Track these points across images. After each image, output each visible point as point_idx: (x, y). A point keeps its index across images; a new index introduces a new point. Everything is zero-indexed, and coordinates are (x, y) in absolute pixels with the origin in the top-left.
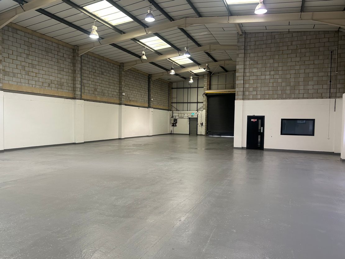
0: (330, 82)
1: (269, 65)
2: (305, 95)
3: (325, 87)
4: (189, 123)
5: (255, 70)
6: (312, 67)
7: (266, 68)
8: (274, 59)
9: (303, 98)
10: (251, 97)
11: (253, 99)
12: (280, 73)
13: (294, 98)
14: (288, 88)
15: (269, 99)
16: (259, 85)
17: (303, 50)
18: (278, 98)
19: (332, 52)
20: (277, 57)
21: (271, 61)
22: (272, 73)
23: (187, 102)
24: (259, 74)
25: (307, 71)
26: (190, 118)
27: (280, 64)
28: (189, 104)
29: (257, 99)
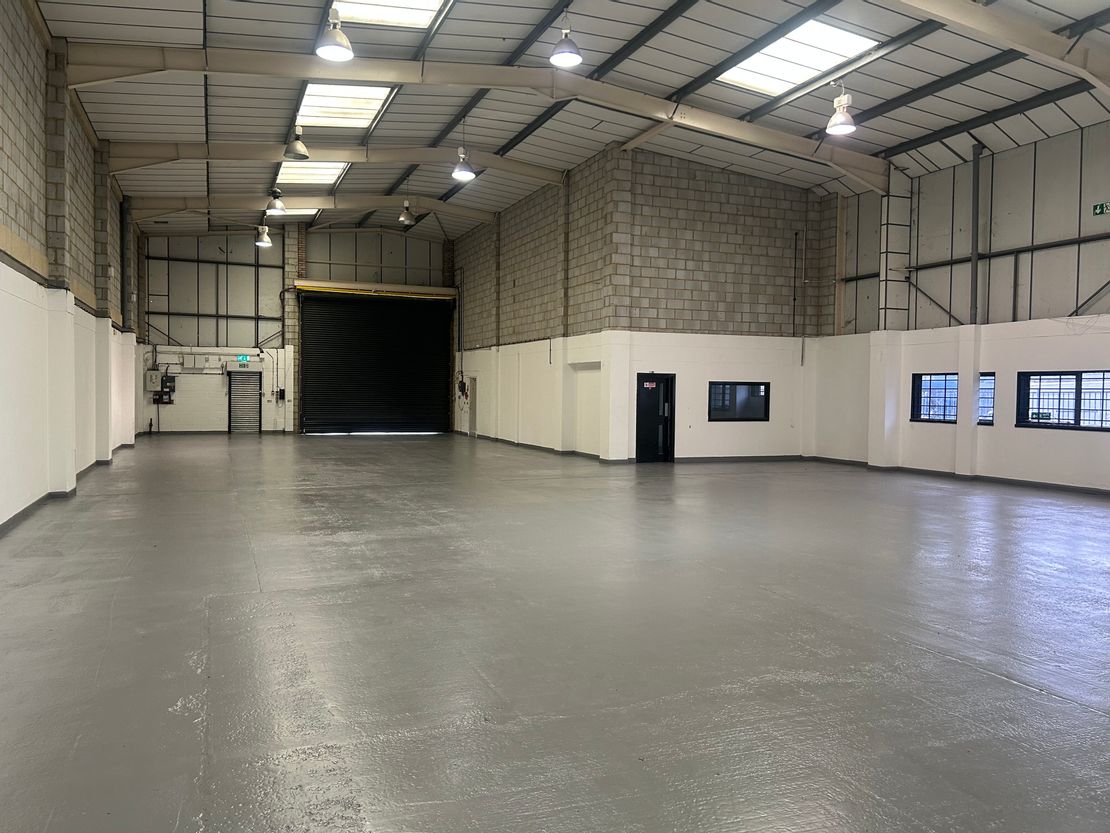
0: (795, 299)
1: (683, 244)
2: (753, 327)
3: (787, 310)
4: (226, 390)
5: (653, 252)
6: (763, 261)
7: (677, 249)
8: (694, 230)
9: (750, 333)
10: (645, 322)
11: (650, 329)
12: (706, 267)
13: (734, 333)
14: (722, 306)
15: (683, 331)
16: (662, 294)
17: (749, 221)
18: (701, 331)
19: (796, 234)
20: (699, 226)
21: (688, 235)
22: (691, 265)
23: (214, 313)
24: (662, 263)
25: (756, 270)
26: (229, 374)
27: (707, 247)
28: (222, 323)
29: (658, 330)
